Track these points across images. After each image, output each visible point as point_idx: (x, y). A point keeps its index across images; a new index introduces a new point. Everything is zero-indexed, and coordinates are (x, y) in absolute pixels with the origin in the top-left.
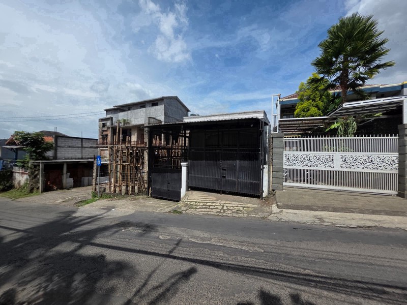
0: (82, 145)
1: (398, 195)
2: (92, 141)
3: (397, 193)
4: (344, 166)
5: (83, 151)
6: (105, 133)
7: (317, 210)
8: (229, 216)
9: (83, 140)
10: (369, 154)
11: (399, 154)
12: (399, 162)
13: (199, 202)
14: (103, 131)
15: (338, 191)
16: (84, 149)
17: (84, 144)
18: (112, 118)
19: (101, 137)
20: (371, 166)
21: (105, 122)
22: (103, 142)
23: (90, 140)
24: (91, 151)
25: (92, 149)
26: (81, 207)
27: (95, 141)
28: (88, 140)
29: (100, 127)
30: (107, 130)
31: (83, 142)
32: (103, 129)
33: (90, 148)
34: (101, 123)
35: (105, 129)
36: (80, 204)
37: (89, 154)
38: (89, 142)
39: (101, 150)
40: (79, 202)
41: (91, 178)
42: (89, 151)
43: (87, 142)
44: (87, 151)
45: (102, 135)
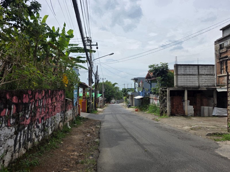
0: (198, 72)
2: (208, 67)
6: (223, 56)
9: (200, 66)
16: (200, 76)
17: (200, 71)
19: (218, 61)
21: (223, 42)
22: (221, 67)
23: (206, 67)
24: (207, 78)
25: (209, 76)
26: (221, 143)
27: (212, 67)
28: (204, 67)
29: (216, 51)
30: (227, 51)
31: (200, 69)
32: (221, 51)
33: (207, 75)
34: (218, 45)
35: (224, 50)
36: (215, 138)
37: (205, 82)
38: (205, 69)
39: (219, 76)
40: (213, 133)
41: (211, 108)
42: (206, 78)
43: (204, 69)
44: (204, 78)
45: (220, 59)
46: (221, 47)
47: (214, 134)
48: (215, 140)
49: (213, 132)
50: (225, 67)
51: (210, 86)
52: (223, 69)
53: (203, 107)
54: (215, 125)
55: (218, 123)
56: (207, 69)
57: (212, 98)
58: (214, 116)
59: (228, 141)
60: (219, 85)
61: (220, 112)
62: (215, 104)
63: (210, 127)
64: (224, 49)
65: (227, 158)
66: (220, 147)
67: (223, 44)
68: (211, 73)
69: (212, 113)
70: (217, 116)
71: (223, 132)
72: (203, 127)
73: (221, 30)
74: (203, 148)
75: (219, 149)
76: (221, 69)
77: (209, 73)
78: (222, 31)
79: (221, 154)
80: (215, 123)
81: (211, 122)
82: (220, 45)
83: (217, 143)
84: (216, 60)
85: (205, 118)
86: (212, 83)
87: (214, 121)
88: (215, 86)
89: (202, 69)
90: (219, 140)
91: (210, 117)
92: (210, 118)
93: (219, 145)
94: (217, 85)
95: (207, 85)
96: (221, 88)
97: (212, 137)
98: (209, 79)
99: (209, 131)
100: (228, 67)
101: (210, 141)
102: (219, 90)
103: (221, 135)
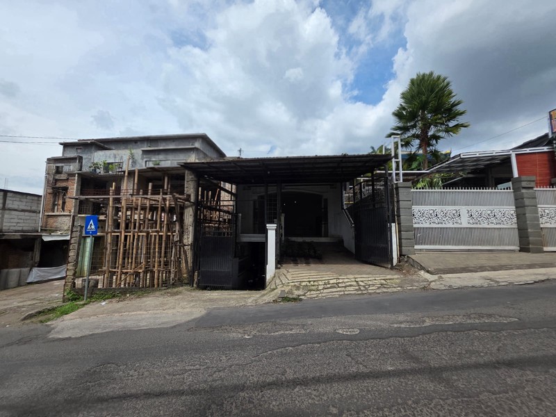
0: (4, 203)
1: (520, 251)
2: (28, 197)
3: (519, 248)
4: (471, 221)
5: (6, 216)
6: (60, 185)
7: (477, 272)
8: (379, 293)
9: (8, 194)
10: (491, 208)
11: (516, 208)
12: (518, 216)
13: (314, 281)
14: (56, 181)
15: (469, 250)
16: (7, 212)
17: (7, 202)
18: (81, 158)
19: (50, 191)
20: (494, 221)
21: (63, 165)
22: (55, 201)
23: (25, 197)
24: (23, 217)
25: (27, 214)
26: (54, 322)
27: (36, 198)
28: (18, 196)
29: (48, 173)
30: (68, 179)
31: (8, 198)
32: (58, 177)
33: (23, 211)
34: (53, 166)
35: (63, 177)
36: (42, 318)
37: (18, 223)
38: (22, 200)
39: (48, 215)
40: (37, 313)
41: (25, 270)
42: (20, 217)
43: (18, 199)
44: (16, 217)
45: (53, 188)
46: (58, 171)
47: (40, 313)
48: (41, 322)
49: (36, 310)
50: (61, 202)
51: (28, 232)
52: (58, 205)
53: (6, 270)
54: (34, 299)
55: (40, 294)
56: (25, 200)
57: (31, 253)
58: (29, 283)
59: (65, 316)
60: (46, 230)
61: (42, 274)
62: (36, 263)
63: (25, 303)
64: (62, 175)
65: (70, 337)
66: (54, 328)
67: (62, 167)
68: (34, 208)
69: (26, 279)
70: (37, 283)
71: (55, 306)
72: (11, 309)
73: (61, 144)
74: (23, 341)
75: (52, 332)
76: (54, 205)
77: (29, 208)
78: (62, 146)
79: (61, 337)
80: (32, 295)
81: (26, 296)
82: (57, 167)
83: (46, 325)
84: (46, 190)
85: (11, 290)
86: (33, 225)
87: (31, 292)
88: (37, 232)
89: (14, 199)
90: (49, 320)
91: (21, 286)
92: (21, 289)
93: (52, 326)
94: (41, 230)
95: (20, 229)
96: (50, 235)
97: (33, 320)
98: (26, 220)
99: (27, 311)
100: (67, 203)
101: (33, 325)
102: (46, 239)
103: (53, 310)
